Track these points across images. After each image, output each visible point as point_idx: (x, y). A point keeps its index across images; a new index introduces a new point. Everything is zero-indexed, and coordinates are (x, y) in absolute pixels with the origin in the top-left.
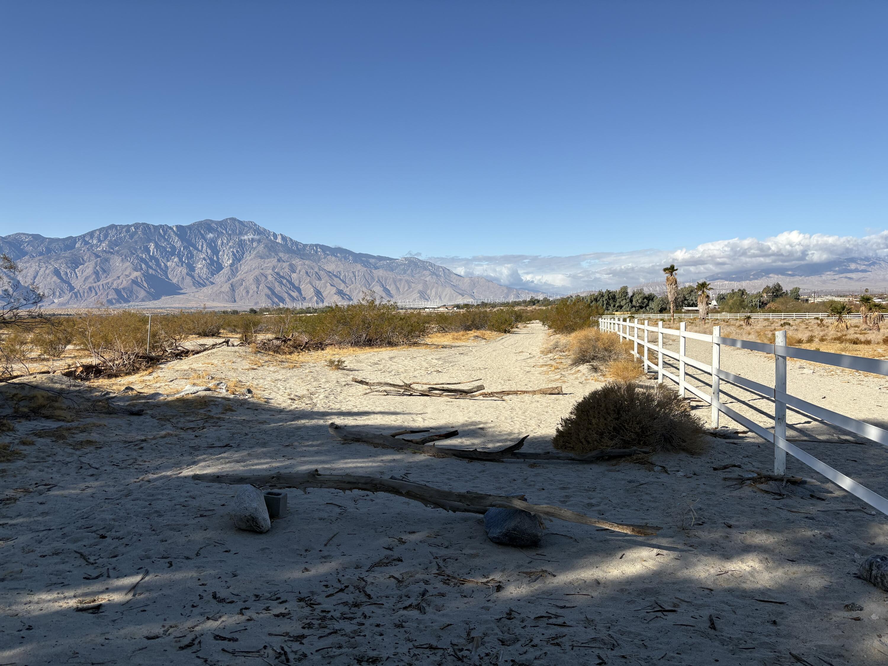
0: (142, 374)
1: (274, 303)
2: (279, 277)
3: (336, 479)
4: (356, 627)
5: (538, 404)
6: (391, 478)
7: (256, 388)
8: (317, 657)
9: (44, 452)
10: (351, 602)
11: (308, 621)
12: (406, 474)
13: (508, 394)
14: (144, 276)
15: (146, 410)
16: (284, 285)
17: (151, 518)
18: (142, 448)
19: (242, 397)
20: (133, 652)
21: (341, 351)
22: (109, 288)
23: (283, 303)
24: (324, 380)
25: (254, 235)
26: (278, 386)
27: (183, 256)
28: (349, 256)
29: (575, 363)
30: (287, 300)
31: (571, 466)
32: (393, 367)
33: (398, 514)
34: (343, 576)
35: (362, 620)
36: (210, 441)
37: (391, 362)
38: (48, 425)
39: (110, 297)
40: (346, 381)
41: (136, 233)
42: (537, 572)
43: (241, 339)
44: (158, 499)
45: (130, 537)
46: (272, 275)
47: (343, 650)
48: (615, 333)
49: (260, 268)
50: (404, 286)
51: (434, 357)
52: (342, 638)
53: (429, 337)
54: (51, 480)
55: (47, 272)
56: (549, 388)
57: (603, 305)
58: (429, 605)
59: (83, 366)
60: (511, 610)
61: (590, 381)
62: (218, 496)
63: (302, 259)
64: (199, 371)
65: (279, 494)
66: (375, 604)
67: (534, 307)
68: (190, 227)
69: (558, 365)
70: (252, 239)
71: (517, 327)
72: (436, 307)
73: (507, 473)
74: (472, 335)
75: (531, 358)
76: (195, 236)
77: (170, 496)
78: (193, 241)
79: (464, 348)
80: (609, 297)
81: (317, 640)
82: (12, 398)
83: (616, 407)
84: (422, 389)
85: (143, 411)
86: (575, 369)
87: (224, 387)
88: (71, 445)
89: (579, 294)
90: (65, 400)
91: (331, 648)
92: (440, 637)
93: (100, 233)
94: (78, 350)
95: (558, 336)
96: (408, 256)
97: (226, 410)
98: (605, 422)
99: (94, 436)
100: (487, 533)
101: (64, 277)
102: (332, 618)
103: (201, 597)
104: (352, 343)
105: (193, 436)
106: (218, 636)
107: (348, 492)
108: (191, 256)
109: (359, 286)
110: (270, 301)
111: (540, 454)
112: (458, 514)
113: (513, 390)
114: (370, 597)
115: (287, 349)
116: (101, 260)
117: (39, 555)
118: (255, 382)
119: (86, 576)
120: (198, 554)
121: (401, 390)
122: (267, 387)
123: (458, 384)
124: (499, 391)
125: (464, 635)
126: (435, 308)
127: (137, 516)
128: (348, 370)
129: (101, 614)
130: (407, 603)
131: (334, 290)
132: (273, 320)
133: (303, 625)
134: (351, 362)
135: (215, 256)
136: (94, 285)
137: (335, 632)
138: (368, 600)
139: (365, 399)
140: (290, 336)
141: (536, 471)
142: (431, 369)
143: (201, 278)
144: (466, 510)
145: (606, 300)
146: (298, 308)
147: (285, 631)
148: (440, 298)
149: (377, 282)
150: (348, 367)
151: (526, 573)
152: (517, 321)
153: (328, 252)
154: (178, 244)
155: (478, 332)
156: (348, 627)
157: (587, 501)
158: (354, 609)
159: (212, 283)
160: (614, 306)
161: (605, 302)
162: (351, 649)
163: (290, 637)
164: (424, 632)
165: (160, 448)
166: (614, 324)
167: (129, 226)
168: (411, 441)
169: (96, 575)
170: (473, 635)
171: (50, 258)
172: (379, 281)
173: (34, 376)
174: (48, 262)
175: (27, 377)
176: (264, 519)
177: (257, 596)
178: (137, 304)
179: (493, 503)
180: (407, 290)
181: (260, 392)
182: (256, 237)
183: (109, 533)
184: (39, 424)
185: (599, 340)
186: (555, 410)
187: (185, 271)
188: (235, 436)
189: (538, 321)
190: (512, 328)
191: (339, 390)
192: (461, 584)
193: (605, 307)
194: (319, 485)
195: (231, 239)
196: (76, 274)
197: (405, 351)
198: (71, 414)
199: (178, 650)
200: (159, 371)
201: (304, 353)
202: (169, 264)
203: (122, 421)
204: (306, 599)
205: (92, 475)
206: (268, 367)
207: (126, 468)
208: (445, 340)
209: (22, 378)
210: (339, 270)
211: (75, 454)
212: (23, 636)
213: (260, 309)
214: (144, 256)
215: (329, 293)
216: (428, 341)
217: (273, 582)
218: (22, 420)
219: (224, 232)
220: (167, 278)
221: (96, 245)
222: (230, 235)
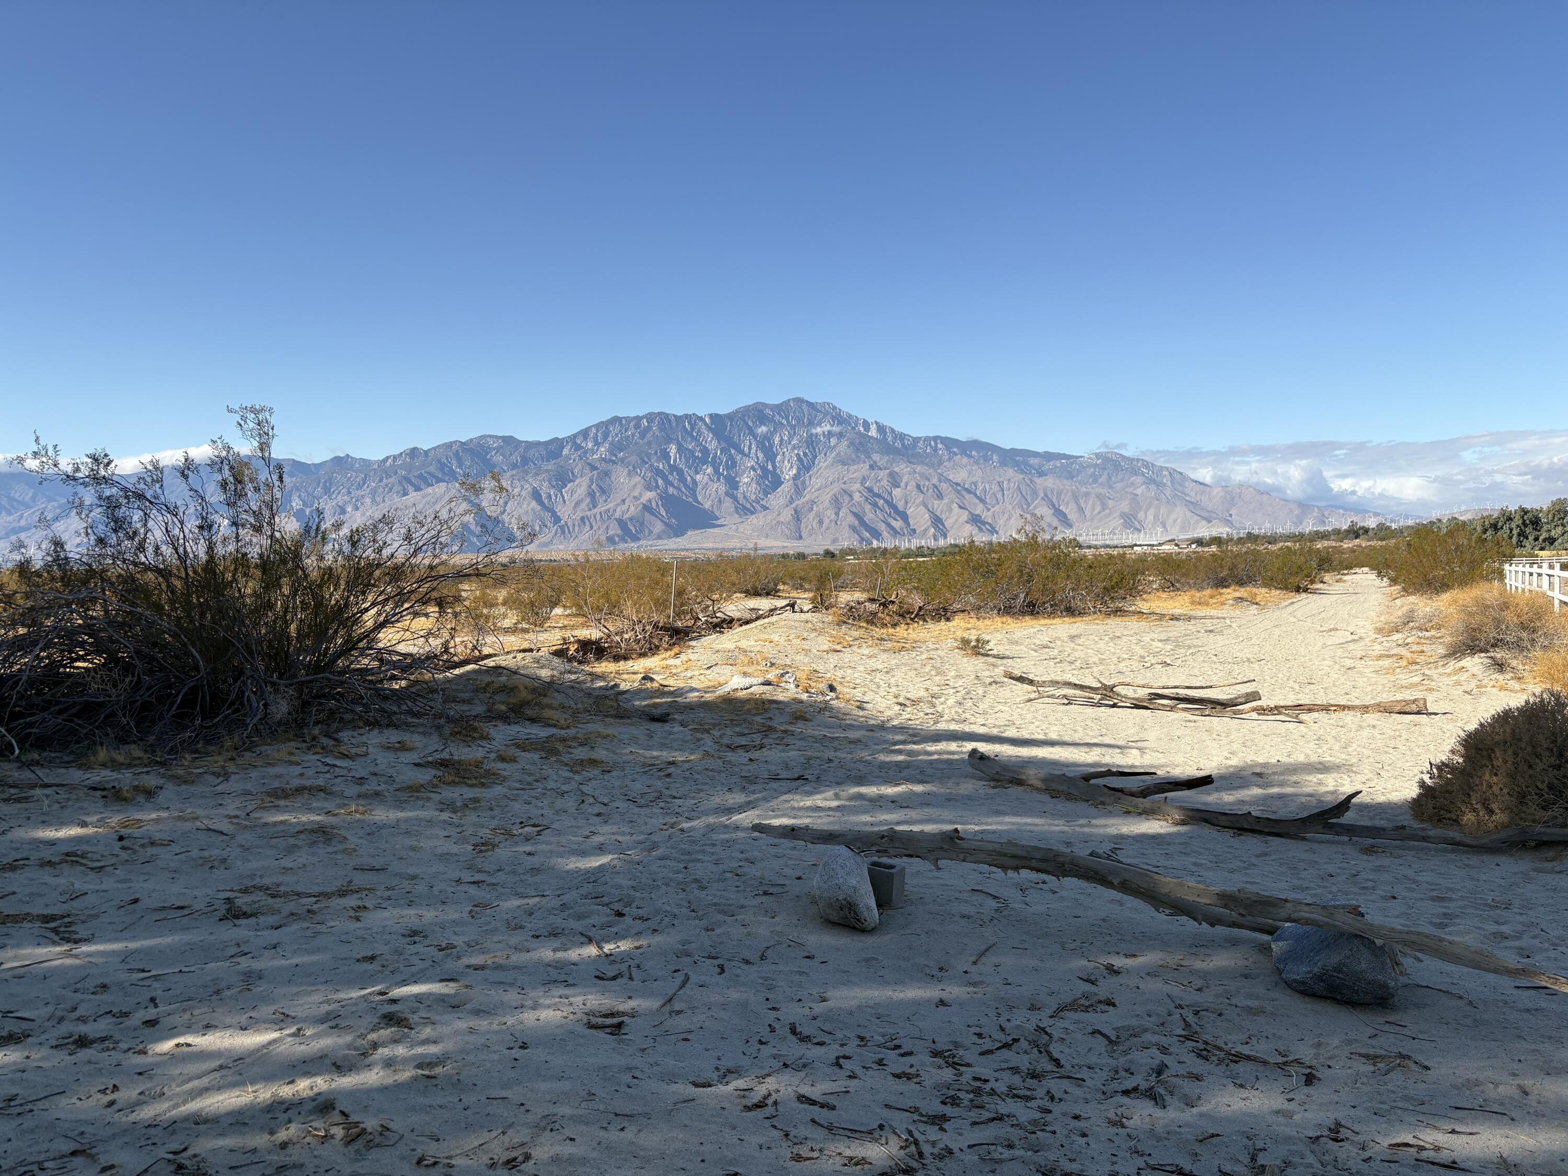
0: (664, 656)
1: (862, 539)
2: (872, 495)
3: (991, 848)
4: (1037, 1115)
5: (1376, 733)
6: (1091, 854)
7: (841, 683)
8: (971, 1158)
9: (530, 774)
10: (1024, 1069)
11: (952, 1093)
12: (1114, 850)
13: (1310, 711)
14: (661, 498)
15: (673, 714)
16: (879, 508)
17: (688, 889)
18: (669, 775)
19: (820, 698)
20: (675, 1104)
21: (980, 623)
22: (609, 518)
23: (879, 540)
24: (953, 673)
25: (832, 426)
26: (877, 680)
27: (720, 465)
28: (992, 455)
29: (1454, 653)
30: (885, 534)
31: (1452, 856)
32: (1076, 654)
33: (1104, 920)
34: (1008, 1020)
35: (1047, 1104)
36: (773, 768)
37: (1072, 645)
38: (534, 732)
39: (611, 533)
40: (991, 677)
41: (649, 428)
42: (1390, 1057)
43: (813, 600)
44: (698, 860)
45: (659, 917)
46: (860, 492)
47: (1018, 1153)
48: (1544, 594)
49: (841, 481)
50: (1094, 504)
51: (1155, 636)
52: (1012, 1130)
53: (1144, 600)
54: (541, 818)
55: (523, 493)
56: (1397, 701)
57: (1511, 538)
58: (1171, 1093)
59: (579, 641)
60: (1338, 1124)
61: (1489, 689)
62: (789, 862)
63: (911, 463)
64: (751, 652)
65: (892, 867)
66: (1069, 1077)
67: (1357, 542)
68: (730, 416)
69: (1415, 656)
70: (829, 432)
71: (1322, 582)
72: (1155, 543)
73: (1316, 862)
74: (1230, 597)
75: (1353, 640)
76: (740, 430)
77: (714, 857)
78: (736, 439)
79: (1215, 621)
80: (1524, 521)
81: (969, 1128)
82: (484, 688)
83: (1554, 742)
84: (1136, 696)
85: (668, 715)
86: (1453, 665)
87: (791, 680)
88: (567, 765)
89: (1456, 516)
90: (556, 694)
91: (994, 1144)
92: (1196, 1154)
93: (597, 431)
94: (568, 616)
95: (1412, 599)
96: (1102, 450)
97: (797, 718)
98: (1531, 772)
99: (600, 754)
100: (1280, 972)
101: (546, 501)
102: (993, 1092)
103: (773, 1030)
104: (1000, 610)
105: (747, 759)
106: (803, 1096)
107: (1011, 873)
108: (732, 464)
109: (1010, 507)
110: (857, 536)
111: (1384, 829)
112: (1219, 929)
113: (1319, 703)
114: (1059, 1064)
115: (888, 618)
116: (598, 474)
117: (530, 933)
118: (839, 674)
119: (598, 974)
120: (763, 957)
121: (1095, 696)
122: (858, 681)
123: (1206, 687)
124: (1291, 704)
125: (1246, 1160)
126: (1153, 545)
127: (667, 885)
128: (994, 656)
129: (624, 1037)
130: (1129, 1084)
131: (965, 515)
132: (864, 570)
133: (944, 1097)
134: (999, 643)
135: (769, 463)
136: (589, 513)
137: (1000, 1118)
138: (1055, 1069)
139: (1028, 710)
140: (894, 596)
141: (1374, 860)
142: (1151, 659)
143: (747, 500)
144: (1234, 925)
145: (1518, 526)
146: (903, 548)
147: (913, 1105)
148: (1164, 525)
149: (1043, 499)
150: (995, 652)
151: (1366, 1056)
152: (1320, 568)
153: (955, 450)
154: (712, 444)
155: (1243, 590)
156: (1024, 1113)
157: (1491, 928)
158: (1030, 1082)
159: (765, 508)
160: (1536, 539)
161: (1515, 532)
162: (1030, 1153)
163: (922, 1115)
164: (1166, 1142)
165: (696, 776)
166: (1540, 575)
167: (638, 419)
168: (1121, 790)
169: (614, 974)
170: (1262, 1159)
171: (527, 473)
172: (1047, 496)
173: (512, 655)
174: (524, 478)
175: (504, 658)
176: (868, 908)
177: (862, 1038)
178: (650, 543)
179: (1294, 916)
180: (1099, 513)
181: (848, 690)
182: (836, 429)
183: (628, 909)
184: (522, 729)
185: (1508, 608)
186: (1413, 745)
187: (723, 489)
188: (812, 762)
189: (1366, 569)
190: (1312, 582)
191: (981, 691)
192: (1231, 1061)
193: (1514, 540)
194: (961, 856)
195: (795, 433)
196: (563, 497)
197: (1098, 624)
198: (565, 716)
199: (742, 1111)
200: (690, 651)
201: (916, 625)
202: (698, 477)
203: (639, 730)
204: (946, 1054)
205: (599, 815)
206: (859, 647)
207: (647, 806)
208: (1177, 604)
209: (497, 658)
210: (974, 480)
211: (573, 779)
212: (516, 1056)
213: (841, 550)
214: (661, 466)
215: (957, 520)
216: (1144, 606)
217: (888, 1019)
218: (499, 723)
219: (784, 422)
220: (696, 500)
221: (592, 450)
222: (793, 427)
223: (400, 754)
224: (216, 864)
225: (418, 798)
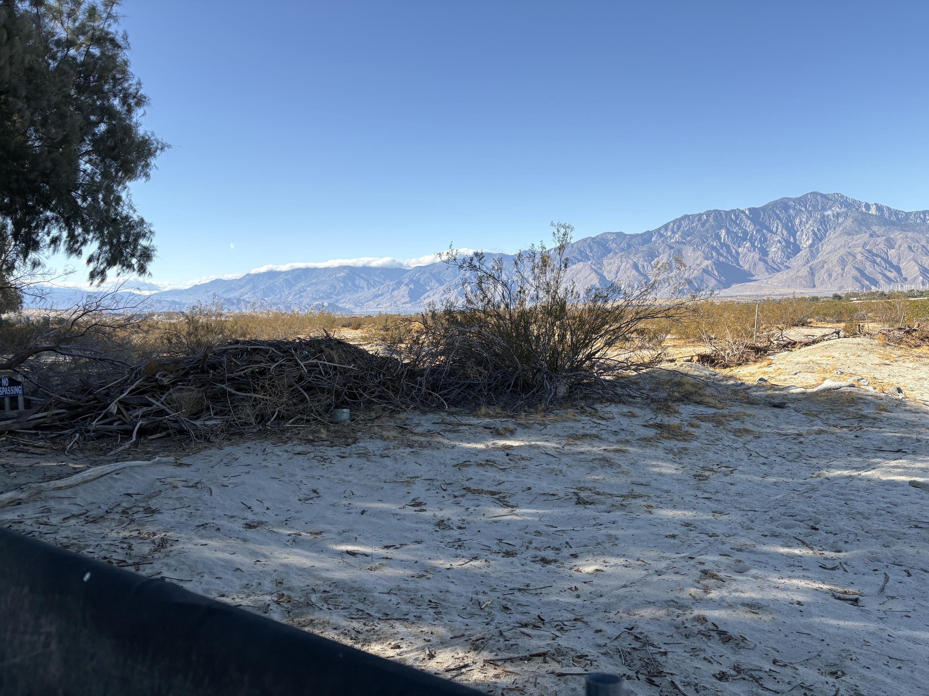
1: (863, 286)
2: (871, 255)
7: (904, 387)
9: (711, 436)
14: (715, 264)
15: (787, 403)
16: (877, 264)
17: (856, 518)
18: (801, 443)
19: (895, 397)
22: (681, 278)
23: (876, 286)
25: (840, 209)
27: (755, 240)
30: (882, 282)
36: (876, 443)
38: (704, 410)
41: (707, 220)
44: (853, 500)
46: (861, 253)
49: (847, 246)
54: (728, 463)
55: (628, 266)
59: (698, 355)
63: (904, 231)
64: (821, 364)
68: (764, 209)
70: (838, 213)
76: (770, 217)
77: (864, 499)
78: (767, 223)
85: (783, 403)
87: (867, 384)
88: (731, 431)
93: (674, 225)
97: (881, 410)
99: (749, 426)
101: (641, 270)
105: (853, 436)
108: (764, 240)
110: (859, 284)
115: (913, 341)
116: (674, 251)
117: (760, 533)
119: (820, 565)
129: (863, 608)
135: (792, 237)
140: (916, 326)
143: (775, 263)
146: (897, 292)
154: (750, 227)
159: (787, 267)
167: (700, 215)
169: (832, 567)
174: (628, 256)
181: (910, 392)
182: (843, 211)
183: (819, 526)
184: (695, 408)
187: (757, 256)
188: (904, 441)
195: (811, 216)
196: (652, 267)
198: (717, 401)
200: (774, 362)
202: (740, 250)
203: (767, 412)
205: (764, 464)
206: (904, 362)
207: (794, 461)
211: (739, 440)
212: (800, 609)
213: (847, 294)
214: (715, 244)
218: (680, 404)
219: (803, 209)
220: (738, 264)
221: (670, 236)
222: (810, 212)
223: (632, 419)
224: (558, 473)
225: (651, 445)
